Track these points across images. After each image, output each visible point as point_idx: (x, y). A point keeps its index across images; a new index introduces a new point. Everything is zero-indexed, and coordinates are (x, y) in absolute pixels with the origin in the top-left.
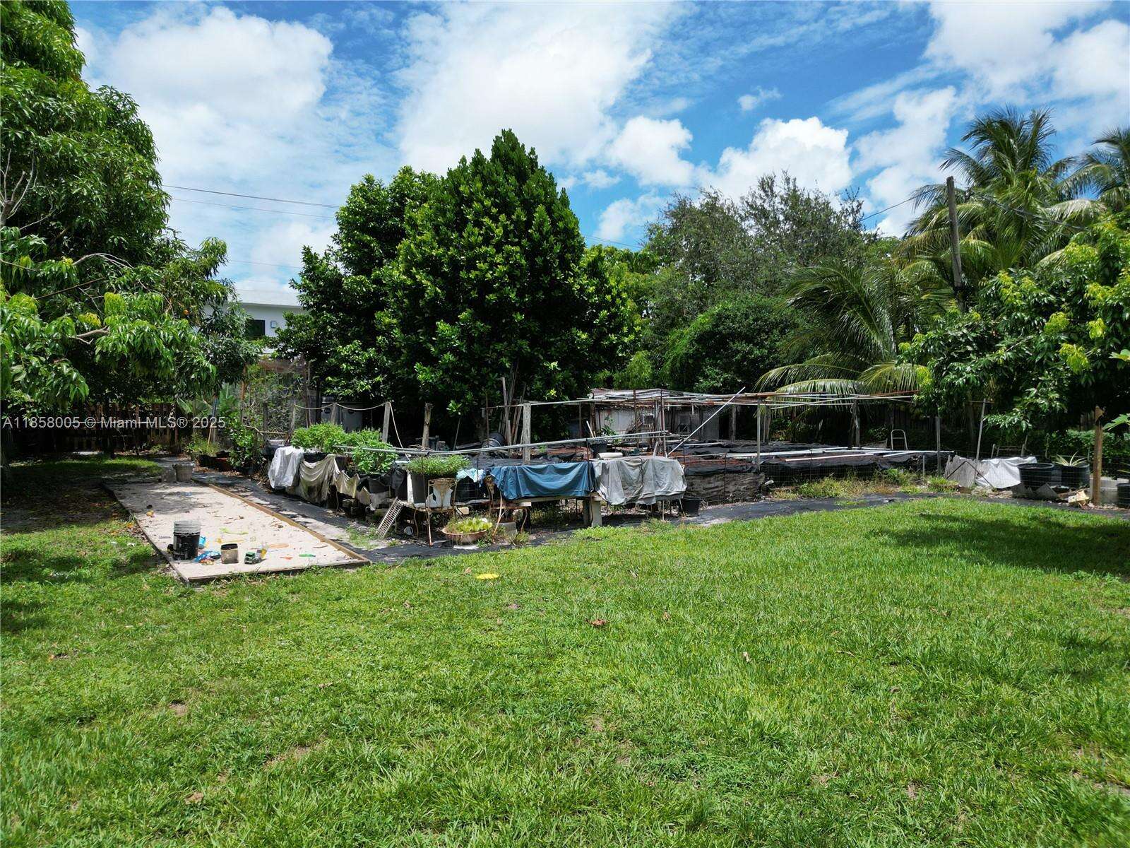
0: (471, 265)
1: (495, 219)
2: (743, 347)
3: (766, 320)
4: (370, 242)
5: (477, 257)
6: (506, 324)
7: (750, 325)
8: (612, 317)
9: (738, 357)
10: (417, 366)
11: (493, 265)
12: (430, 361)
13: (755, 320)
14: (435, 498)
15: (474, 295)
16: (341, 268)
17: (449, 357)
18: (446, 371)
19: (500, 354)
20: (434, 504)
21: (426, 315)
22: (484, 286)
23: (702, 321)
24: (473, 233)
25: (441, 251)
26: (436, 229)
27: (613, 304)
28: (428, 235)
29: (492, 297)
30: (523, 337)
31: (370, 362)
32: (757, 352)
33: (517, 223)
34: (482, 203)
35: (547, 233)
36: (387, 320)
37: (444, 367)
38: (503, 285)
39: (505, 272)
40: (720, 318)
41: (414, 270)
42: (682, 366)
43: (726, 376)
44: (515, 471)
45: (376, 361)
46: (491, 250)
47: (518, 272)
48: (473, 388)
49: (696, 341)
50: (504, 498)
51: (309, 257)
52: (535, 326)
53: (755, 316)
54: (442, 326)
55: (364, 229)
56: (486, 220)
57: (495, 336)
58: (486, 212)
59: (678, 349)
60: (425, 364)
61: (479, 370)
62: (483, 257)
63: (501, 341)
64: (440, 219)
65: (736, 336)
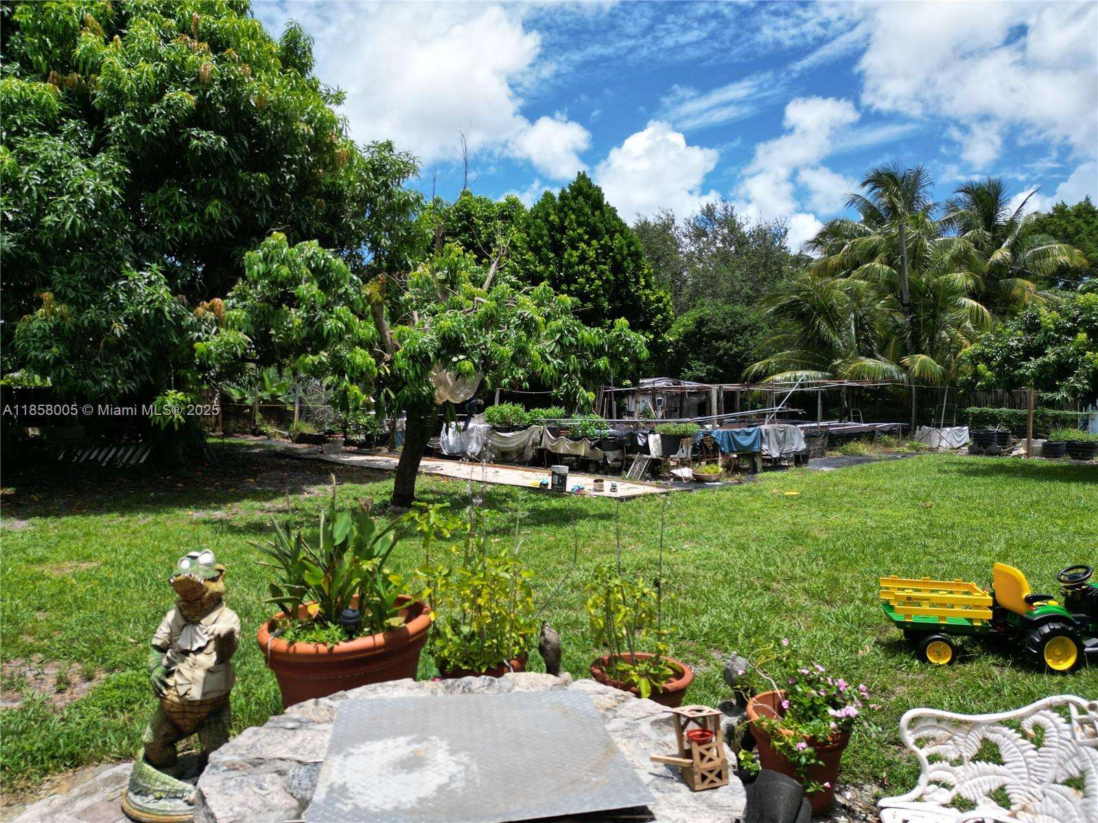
0: (570, 280)
1: (588, 244)
2: (723, 344)
3: (740, 324)
5: (575, 273)
7: (728, 327)
9: (721, 352)
11: (590, 281)
13: (732, 324)
23: (687, 322)
24: (572, 255)
28: (530, 255)
32: (735, 349)
33: (605, 247)
34: (576, 231)
35: (626, 255)
39: (600, 286)
40: (701, 322)
43: (708, 367)
44: (728, 433)
46: (588, 268)
47: (608, 286)
50: (721, 451)
53: (731, 321)
56: (582, 245)
58: (580, 238)
64: (539, 243)
65: (718, 336)
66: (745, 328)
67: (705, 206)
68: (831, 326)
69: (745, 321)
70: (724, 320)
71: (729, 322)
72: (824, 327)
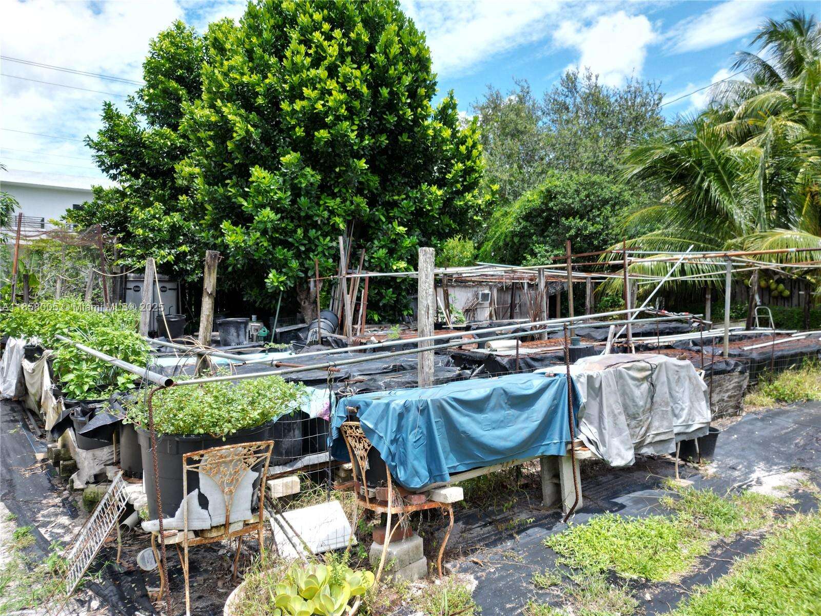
0: (295, 94)
1: (328, 36)
2: (576, 222)
3: (598, 196)
4: (176, 90)
5: (303, 83)
6: (339, 175)
7: (581, 201)
8: (468, 171)
9: (573, 232)
10: (225, 225)
11: (324, 93)
12: (243, 219)
13: (588, 196)
14: (204, 502)
15: (300, 132)
16: (143, 122)
17: (268, 214)
18: (264, 232)
19: (332, 212)
20: (202, 520)
21: (236, 162)
22: (314, 121)
23: (531, 197)
24: (298, 53)
25: (255, 77)
26: (250, 54)
27: (469, 156)
28: (238, 60)
29: (323, 134)
30: (360, 191)
31: (175, 230)
32: (591, 229)
33: (356, 43)
34: (311, 16)
35: (395, 57)
36: (187, 169)
37: (262, 226)
38: (338, 118)
39: (341, 102)
40: (550, 195)
41: (219, 103)
42: (506, 244)
43: (556, 252)
44: (424, 410)
45: (180, 227)
46: (322, 73)
47: (357, 104)
48: (298, 255)
49: (523, 219)
50: (396, 483)
51: (110, 114)
52: (375, 181)
53: (586, 193)
54: (257, 173)
55: (169, 74)
57: (325, 188)
58: (317, 27)
59: (504, 228)
60: (235, 224)
61: (306, 232)
62: (312, 83)
63: (334, 196)
64: (254, 40)
65: (570, 213)
66: (605, 202)
67: (564, 76)
68: (725, 189)
69: (606, 194)
70: (577, 192)
71: (583, 194)
72: (716, 192)
